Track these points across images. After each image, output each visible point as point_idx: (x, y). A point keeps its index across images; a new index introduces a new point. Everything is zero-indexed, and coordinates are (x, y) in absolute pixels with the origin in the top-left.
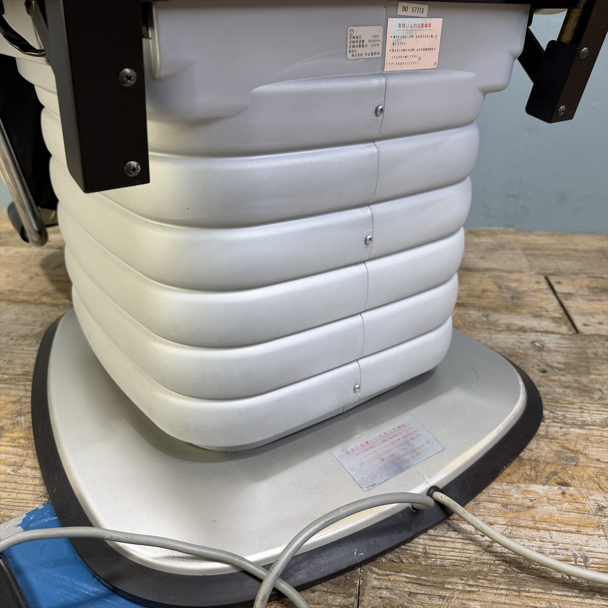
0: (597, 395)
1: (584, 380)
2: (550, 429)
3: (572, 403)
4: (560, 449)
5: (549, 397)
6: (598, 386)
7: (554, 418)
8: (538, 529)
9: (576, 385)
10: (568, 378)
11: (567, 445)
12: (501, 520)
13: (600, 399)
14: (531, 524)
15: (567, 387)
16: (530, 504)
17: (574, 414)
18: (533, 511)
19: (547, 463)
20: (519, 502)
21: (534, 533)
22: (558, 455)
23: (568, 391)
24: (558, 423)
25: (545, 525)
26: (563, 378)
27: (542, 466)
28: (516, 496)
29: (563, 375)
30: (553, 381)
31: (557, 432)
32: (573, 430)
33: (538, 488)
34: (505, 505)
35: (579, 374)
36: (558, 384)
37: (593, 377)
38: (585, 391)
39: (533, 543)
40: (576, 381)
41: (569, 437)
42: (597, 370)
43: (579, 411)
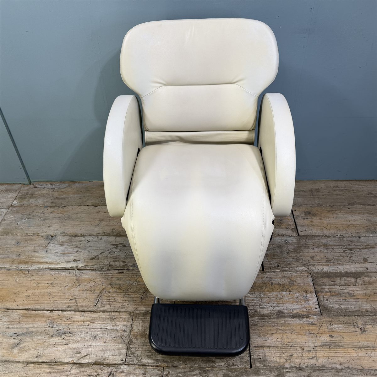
0: (301, 261)
1: (298, 255)
2: (288, 274)
3: (294, 265)
4: (290, 280)
5: (288, 263)
6: (302, 257)
7: (289, 270)
8: (283, 304)
9: (296, 258)
10: (294, 255)
11: (292, 279)
12: (275, 302)
13: (302, 262)
14: (282, 303)
15: (293, 259)
16: (282, 297)
17: (294, 269)
18: (282, 299)
19: (287, 285)
20: (279, 297)
21: (283, 305)
22: (289, 282)
23: (294, 260)
24: (290, 272)
25: (285, 303)
26: (293, 255)
27: (285, 286)
28: (279, 295)
29: (293, 254)
30: (290, 256)
31: (290, 275)
32: (294, 274)
33: (284, 293)
34: (276, 298)
35: (297, 253)
36: (291, 257)
37: (301, 254)
38: (298, 259)
39: (282, 307)
40: (296, 256)
41: (293, 276)
42: (302, 251)
43: (296, 267)
